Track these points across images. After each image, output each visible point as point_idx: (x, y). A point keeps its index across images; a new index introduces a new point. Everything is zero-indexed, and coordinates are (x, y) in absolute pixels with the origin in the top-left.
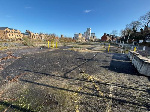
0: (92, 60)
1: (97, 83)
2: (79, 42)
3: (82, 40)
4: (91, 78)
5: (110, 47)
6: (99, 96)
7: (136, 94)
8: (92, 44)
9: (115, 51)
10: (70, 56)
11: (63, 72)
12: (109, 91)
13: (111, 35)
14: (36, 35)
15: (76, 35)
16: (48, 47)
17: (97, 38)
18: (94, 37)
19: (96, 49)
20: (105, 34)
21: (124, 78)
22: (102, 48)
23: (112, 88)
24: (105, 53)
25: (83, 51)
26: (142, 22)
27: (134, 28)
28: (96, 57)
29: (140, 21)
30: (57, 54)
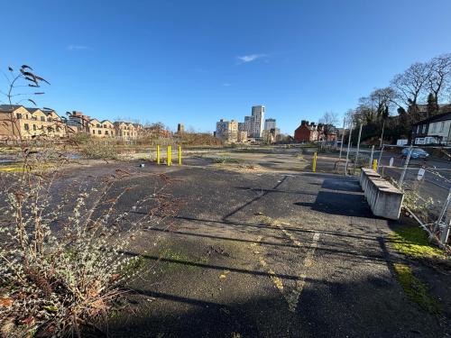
0: (275, 190)
1: (289, 230)
2: (233, 146)
3: (239, 141)
4: (276, 223)
5: (318, 160)
6: (293, 246)
7: (356, 243)
8: (270, 152)
9: (330, 169)
10: (220, 182)
11: (219, 214)
12: (311, 239)
13: (320, 126)
14: (105, 126)
15: (222, 126)
16: (156, 161)
17: (281, 133)
18: (273, 131)
19: (281, 166)
20: (304, 123)
21: (341, 222)
22: (298, 161)
23: (316, 236)
24: (306, 175)
25: (250, 170)
26: (400, 91)
27: (381, 106)
28: (285, 185)
29: (394, 88)
30: (190, 178)
